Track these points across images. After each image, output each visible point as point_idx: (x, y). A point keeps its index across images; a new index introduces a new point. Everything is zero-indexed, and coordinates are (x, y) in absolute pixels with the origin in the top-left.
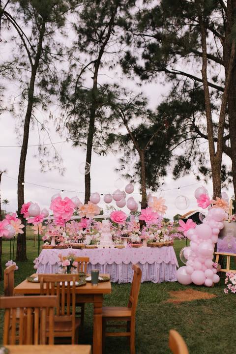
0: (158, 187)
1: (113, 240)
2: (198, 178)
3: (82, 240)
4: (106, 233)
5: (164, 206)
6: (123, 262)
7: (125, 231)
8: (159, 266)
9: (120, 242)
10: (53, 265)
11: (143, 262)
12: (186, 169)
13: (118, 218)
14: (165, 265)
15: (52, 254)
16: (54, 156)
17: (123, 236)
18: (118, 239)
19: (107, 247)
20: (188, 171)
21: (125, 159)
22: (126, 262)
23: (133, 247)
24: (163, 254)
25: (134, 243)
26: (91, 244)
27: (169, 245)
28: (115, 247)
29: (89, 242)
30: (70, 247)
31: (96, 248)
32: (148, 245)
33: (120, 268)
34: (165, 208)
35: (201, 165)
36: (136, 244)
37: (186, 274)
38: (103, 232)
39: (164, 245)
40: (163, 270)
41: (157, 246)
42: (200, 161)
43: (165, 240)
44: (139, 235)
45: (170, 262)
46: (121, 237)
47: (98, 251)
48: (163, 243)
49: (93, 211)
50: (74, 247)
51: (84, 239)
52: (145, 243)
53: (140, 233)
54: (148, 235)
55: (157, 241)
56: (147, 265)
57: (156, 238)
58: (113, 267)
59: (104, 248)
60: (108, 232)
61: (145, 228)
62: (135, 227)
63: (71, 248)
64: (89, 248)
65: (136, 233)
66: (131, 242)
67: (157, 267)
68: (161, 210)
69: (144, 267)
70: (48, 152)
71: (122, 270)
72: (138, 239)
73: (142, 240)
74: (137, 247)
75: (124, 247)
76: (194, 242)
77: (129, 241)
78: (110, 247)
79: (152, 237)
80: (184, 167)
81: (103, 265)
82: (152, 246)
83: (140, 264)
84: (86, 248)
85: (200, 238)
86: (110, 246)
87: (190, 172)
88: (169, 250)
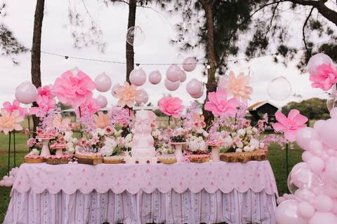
0: (227, 69)
1: (157, 147)
2: (276, 60)
3: (97, 146)
4: (143, 135)
5: (247, 87)
6: (172, 190)
7: (179, 131)
8: (241, 198)
9: (170, 150)
10: (41, 194)
11: (211, 190)
12: (261, 48)
13: (170, 107)
14: (253, 195)
15: (38, 174)
16: (91, 27)
17: (175, 139)
18: (164, 144)
19: (143, 162)
20: (263, 50)
21: (184, 26)
22: (180, 190)
23: (194, 161)
24: (250, 176)
25: (195, 153)
26: (114, 154)
27: (263, 158)
28: (158, 162)
29: (110, 151)
30: (74, 161)
31: (123, 162)
32: (222, 158)
33: (168, 199)
34: (248, 90)
35: (281, 44)
36: (197, 156)
37: (296, 216)
38: (137, 132)
39: (253, 158)
40: (249, 205)
41: (240, 160)
42: (281, 38)
43: (252, 147)
44: (204, 138)
45: (264, 189)
46: (170, 143)
47: (126, 168)
48: (250, 155)
49: (131, 97)
50: (81, 161)
51: (102, 145)
52: (215, 154)
53: (206, 134)
54: (221, 137)
55: (237, 150)
56: (219, 195)
57: (235, 144)
58: (155, 197)
59: (137, 162)
60: (146, 132)
61: (216, 125)
62: (196, 124)
63: (76, 162)
64: (110, 162)
65: (199, 135)
66: (189, 151)
67: (238, 199)
68: (242, 93)
69: (213, 198)
70: (82, 21)
71: (171, 203)
72: (202, 146)
73: (210, 148)
74: (201, 162)
75: (176, 161)
76: (314, 154)
77: (186, 150)
78: (148, 162)
79: (229, 141)
80: (260, 45)
81: (136, 195)
82: (230, 160)
83: (206, 192)
84: (103, 162)
85: (329, 148)
86: (148, 158)
87: (267, 52)
88: (261, 168)
